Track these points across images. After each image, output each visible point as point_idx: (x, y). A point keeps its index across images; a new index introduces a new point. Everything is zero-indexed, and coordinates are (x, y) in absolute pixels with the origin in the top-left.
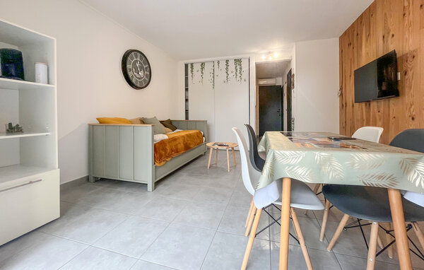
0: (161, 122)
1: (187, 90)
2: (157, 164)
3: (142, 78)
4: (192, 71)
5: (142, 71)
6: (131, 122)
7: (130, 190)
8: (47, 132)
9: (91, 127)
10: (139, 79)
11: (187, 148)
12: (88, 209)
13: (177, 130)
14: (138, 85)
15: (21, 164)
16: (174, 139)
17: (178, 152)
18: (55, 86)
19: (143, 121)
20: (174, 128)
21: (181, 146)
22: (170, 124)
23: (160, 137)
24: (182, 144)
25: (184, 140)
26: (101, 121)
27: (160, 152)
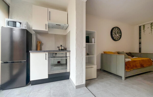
0: (126, 53)
1: (140, 38)
2: (126, 70)
3: (117, 37)
4: (144, 29)
5: (118, 34)
6: (114, 53)
7: (115, 77)
8: (94, 55)
9: (102, 54)
10: (116, 37)
11: (142, 66)
12: (103, 78)
13: (134, 57)
14: (116, 40)
15: (88, 62)
16: (135, 61)
17: (137, 67)
18: (96, 44)
19: (119, 53)
20: (133, 56)
21: (138, 65)
22: (130, 54)
23: (127, 60)
24: (139, 64)
25: (140, 62)
26: (105, 53)
27: (128, 66)
